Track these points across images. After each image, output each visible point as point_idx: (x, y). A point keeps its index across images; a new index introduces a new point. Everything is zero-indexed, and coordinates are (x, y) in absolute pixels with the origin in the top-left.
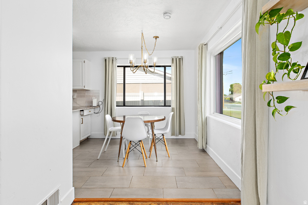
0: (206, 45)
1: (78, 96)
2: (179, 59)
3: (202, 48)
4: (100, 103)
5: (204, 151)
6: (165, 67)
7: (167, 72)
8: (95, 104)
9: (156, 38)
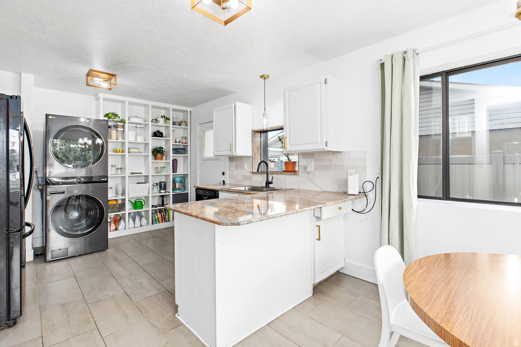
4: (368, 187)
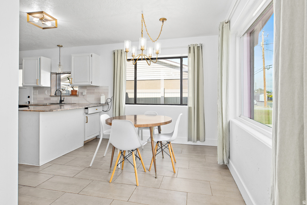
0: (228, 22)
1: (87, 93)
2: (198, 47)
3: (223, 28)
4: (109, 100)
5: (225, 167)
6: (181, 58)
7: (183, 63)
8: (103, 101)
9: (163, 21)
